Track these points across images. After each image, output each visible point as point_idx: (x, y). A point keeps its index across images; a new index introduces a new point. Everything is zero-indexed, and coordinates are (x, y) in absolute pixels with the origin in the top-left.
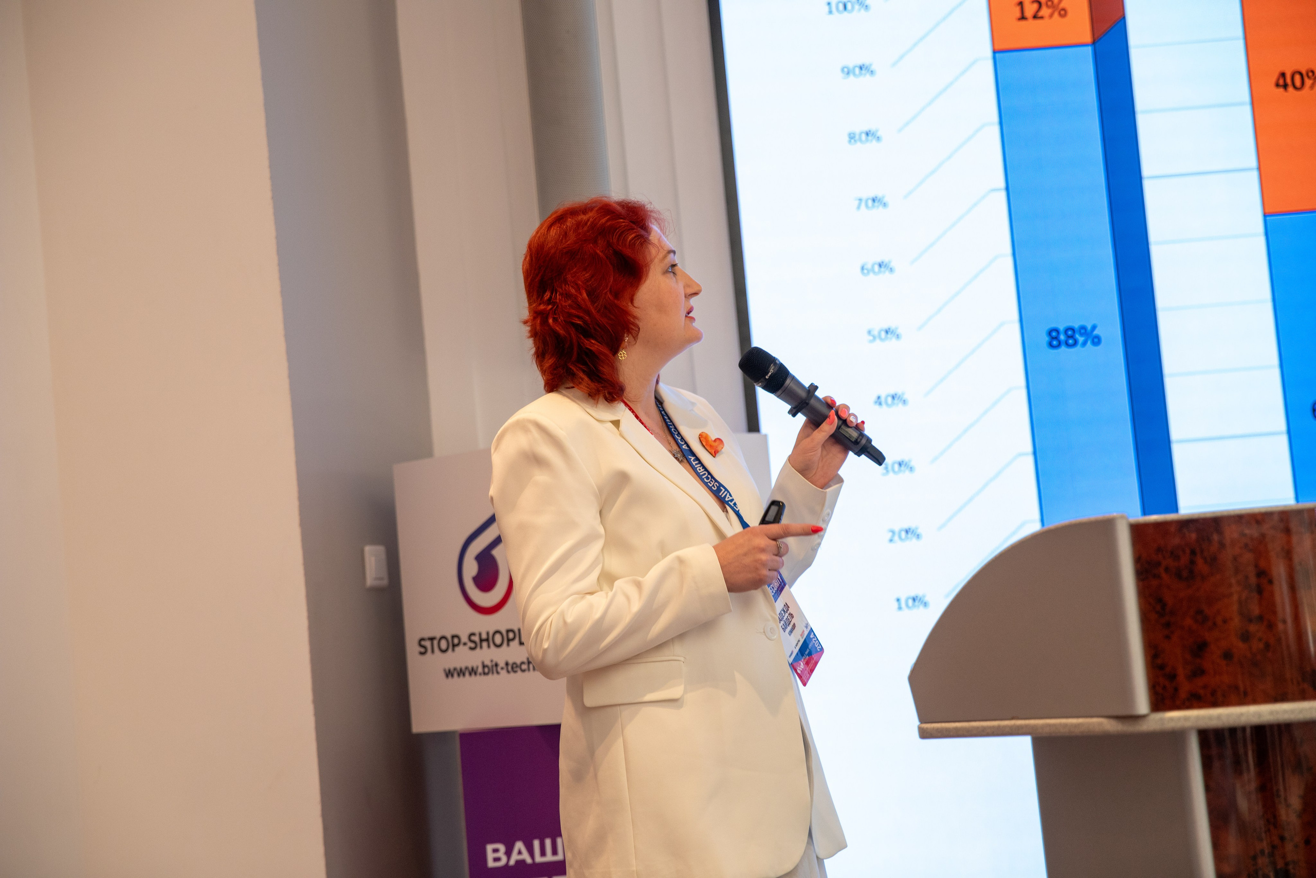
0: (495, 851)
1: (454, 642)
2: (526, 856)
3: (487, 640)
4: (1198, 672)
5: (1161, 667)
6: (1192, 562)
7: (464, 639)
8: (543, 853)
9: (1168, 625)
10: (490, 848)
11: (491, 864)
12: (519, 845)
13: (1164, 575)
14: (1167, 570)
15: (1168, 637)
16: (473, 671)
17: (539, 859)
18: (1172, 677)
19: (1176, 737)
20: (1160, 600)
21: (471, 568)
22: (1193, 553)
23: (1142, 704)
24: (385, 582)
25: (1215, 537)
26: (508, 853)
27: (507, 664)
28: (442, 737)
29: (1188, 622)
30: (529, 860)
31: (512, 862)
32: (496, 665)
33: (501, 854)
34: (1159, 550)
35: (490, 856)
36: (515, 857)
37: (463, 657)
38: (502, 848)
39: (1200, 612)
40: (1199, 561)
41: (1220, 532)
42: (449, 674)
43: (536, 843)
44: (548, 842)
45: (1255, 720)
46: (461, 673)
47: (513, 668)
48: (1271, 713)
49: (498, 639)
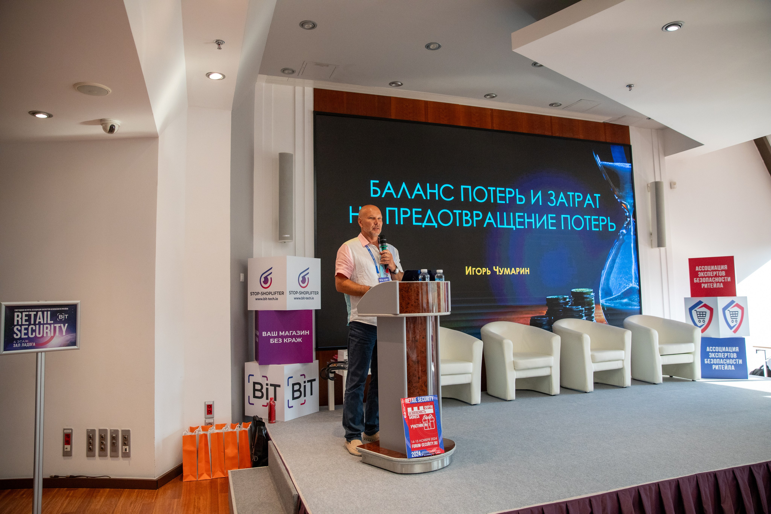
0: (264, 333)
1: (258, 293)
2: (270, 335)
3: (265, 293)
4: (407, 308)
5: (402, 306)
6: (408, 289)
7: (260, 293)
8: (273, 334)
9: (403, 300)
10: (263, 332)
11: (263, 336)
12: (269, 332)
13: (403, 291)
14: (404, 290)
15: (403, 301)
16: (261, 299)
17: (272, 335)
18: (403, 308)
19: (402, 318)
20: (402, 295)
21: (263, 280)
22: (408, 288)
23: (398, 312)
24: (243, 281)
25: (412, 286)
26: (267, 334)
27: (269, 298)
28: (252, 311)
29: (407, 299)
30: (271, 335)
31: (267, 335)
32: (266, 298)
33: (265, 334)
34: (403, 287)
35: (263, 334)
36: (268, 335)
37: (260, 296)
38: (266, 333)
39: (409, 298)
40: (409, 290)
41: (413, 285)
42: (256, 299)
43: (272, 332)
44: (274, 332)
45: (416, 316)
46: (259, 299)
47: (270, 299)
48: (418, 315)
49: (267, 293)
